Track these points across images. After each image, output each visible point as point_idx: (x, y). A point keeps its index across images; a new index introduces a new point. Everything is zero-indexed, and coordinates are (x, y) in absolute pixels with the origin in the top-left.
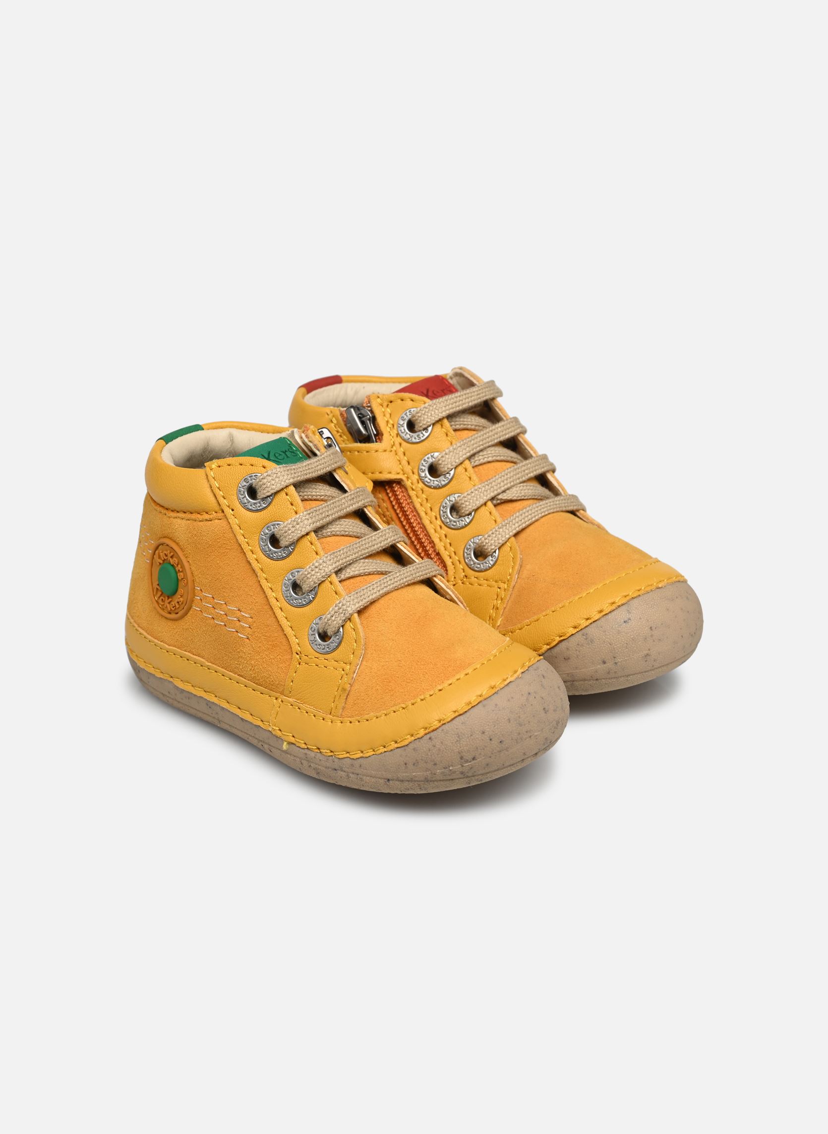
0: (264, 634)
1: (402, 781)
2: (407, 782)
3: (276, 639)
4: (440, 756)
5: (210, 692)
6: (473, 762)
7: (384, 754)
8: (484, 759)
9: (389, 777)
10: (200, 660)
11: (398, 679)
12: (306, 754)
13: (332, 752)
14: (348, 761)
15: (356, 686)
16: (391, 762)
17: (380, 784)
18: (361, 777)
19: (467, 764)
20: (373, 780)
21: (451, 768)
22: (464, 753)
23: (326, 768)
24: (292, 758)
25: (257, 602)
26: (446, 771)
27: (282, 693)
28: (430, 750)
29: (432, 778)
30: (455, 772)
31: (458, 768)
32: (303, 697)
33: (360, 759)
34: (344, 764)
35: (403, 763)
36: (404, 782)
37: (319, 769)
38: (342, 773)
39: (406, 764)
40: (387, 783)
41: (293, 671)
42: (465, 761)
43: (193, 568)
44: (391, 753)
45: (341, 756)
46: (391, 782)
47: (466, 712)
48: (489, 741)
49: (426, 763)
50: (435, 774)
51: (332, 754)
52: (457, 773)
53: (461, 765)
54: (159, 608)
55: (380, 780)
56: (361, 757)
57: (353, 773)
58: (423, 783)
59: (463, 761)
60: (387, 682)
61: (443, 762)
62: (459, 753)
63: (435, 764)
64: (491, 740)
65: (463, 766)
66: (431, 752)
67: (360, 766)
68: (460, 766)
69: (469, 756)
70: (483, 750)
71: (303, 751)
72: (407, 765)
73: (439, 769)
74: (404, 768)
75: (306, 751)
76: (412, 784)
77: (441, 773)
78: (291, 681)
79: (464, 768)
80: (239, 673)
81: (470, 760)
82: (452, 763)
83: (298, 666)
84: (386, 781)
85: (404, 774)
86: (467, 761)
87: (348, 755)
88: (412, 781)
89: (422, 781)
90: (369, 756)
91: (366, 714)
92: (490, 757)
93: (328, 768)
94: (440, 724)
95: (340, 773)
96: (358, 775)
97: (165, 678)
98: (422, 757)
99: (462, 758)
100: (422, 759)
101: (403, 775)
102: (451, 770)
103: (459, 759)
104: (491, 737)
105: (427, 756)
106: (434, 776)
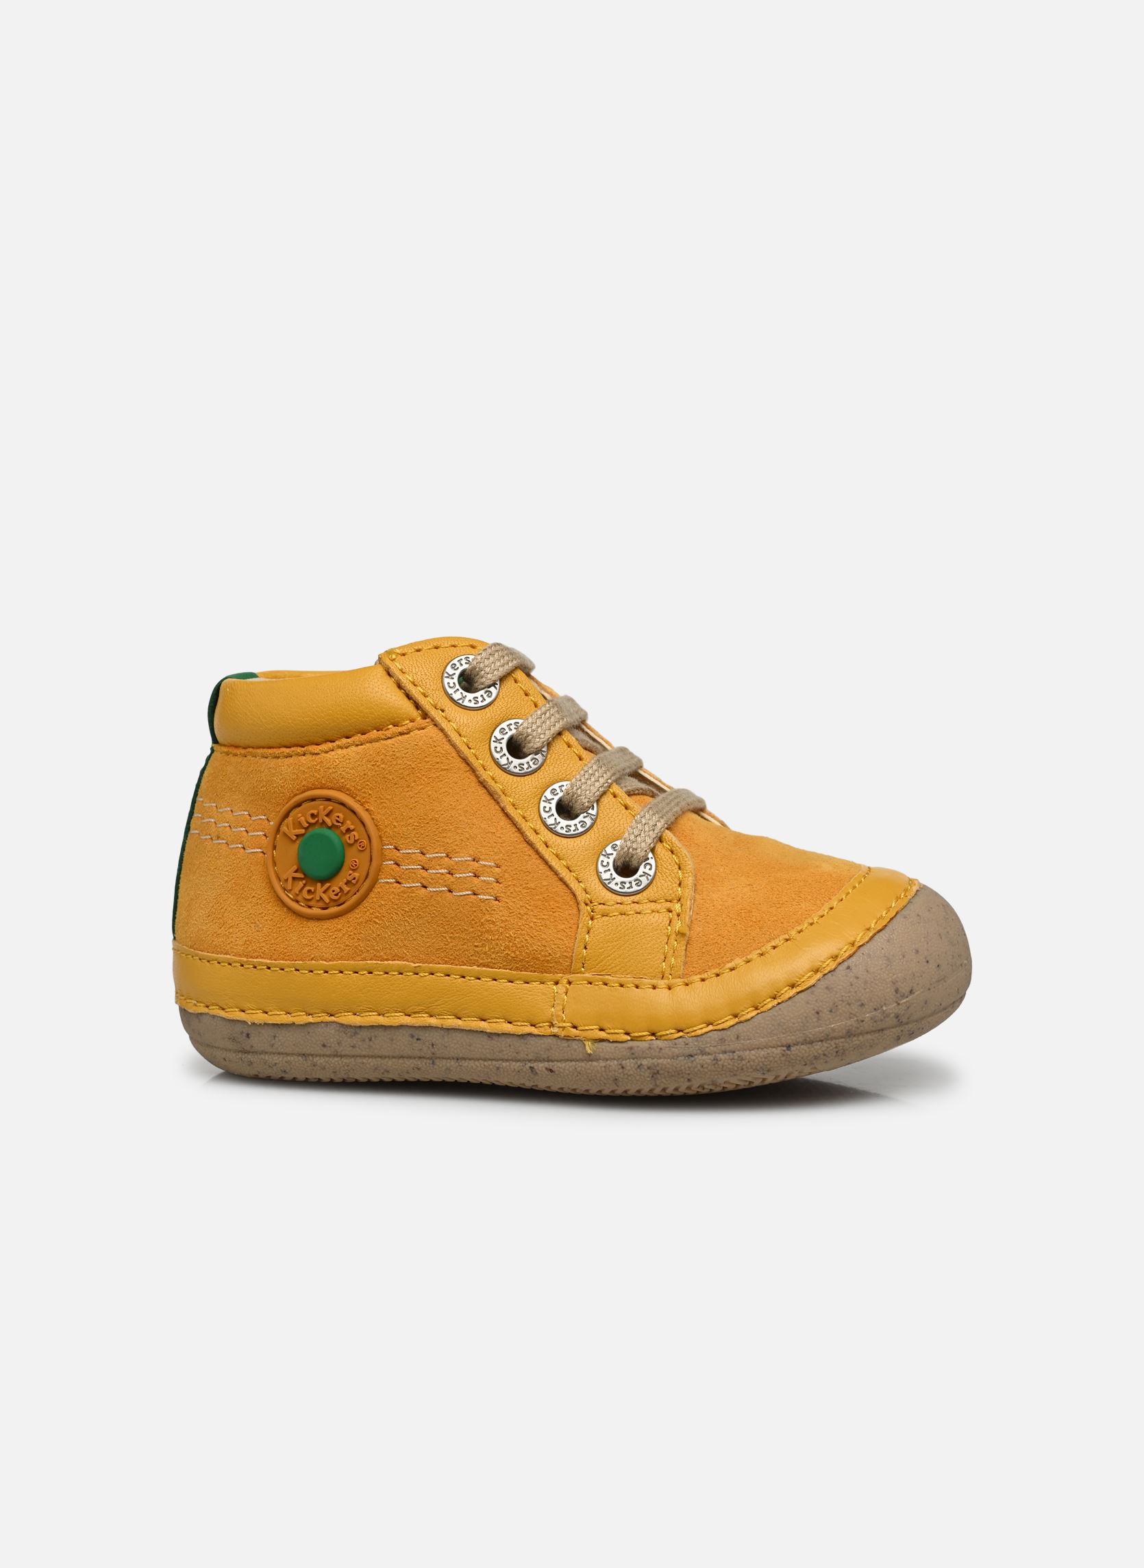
0: (524, 886)
1: (811, 1042)
2: (820, 1043)
3: (547, 889)
4: (868, 990)
5: (419, 1013)
6: (910, 997)
7: (777, 1008)
8: (922, 992)
9: (790, 1039)
10: (398, 965)
11: (760, 906)
12: (631, 1048)
13: (679, 1031)
14: (716, 1035)
15: (697, 929)
16: (792, 1016)
17: (774, 1058)
18: (741, 1053)
19: (905, 1001)
20: (762, 1053)
21: (884, 1008)
22: (900, 983)
23: (673, 1058)
24: (602, 1064)
25: (504, 842)
26: (878, 1014)
27: (568, 970)
28: (852, 985)
29: (858, 1028)
30: (890, 1014)
31: (891, 1008)
32: (609, 965)
33: (736, 1027)
34: (707, 1043)
35: (813, 1012)
36: (814, 1044)
37: (658, 1064)
38: (705, 1057)
39: (818, 1013)
40: (787, 1052)
41: (585, 930)
42: (901, 996)
43: (378, 817)
44: (789, 1003)
45: (699, 1032)
46: (792, 1049)
47: (886, 926)
48: (926, 964)
49: (849, 1004)
50: (863, 1021)
51: (681, 1034)
52: (892, 1016)
53: (897, 1002)
54: (300, 907)
55: (774, 1049)
56: (737, 1023)
57: (725, 1052)
58: (843, 1040)
59: (898, 995)
60: (745, 913)
61: (873, 1000)
62: (894, 983)
63: (862, 1005)
64: (928, 962)
65: (899, 1004)
66: (854, 987)
67: (738, 1037)
68: (895, 1004)
69: (904, 989)
70: (921, 978)
71: (624, 1045)
72: (820, 1013)
73: (868, 1013)
74: (815, 1020)
75: (631, 1044)
76: (826, 1045)
77: (871, 1018)
78: (583, 946)
79: (900, 1007)
80: (481, 962)
81: (906, 995)
82: (885, 1000)
83: (590, 922)
84: (785, 1048)
85: (817, 1029)
86: (903, 996)
87: (711, 1027)
88: (827, 1040)
89: (842, 1038)
90: (752, 1018)
91: (728, 962)
92: (929, 989)
93: (678, 1057)
94: (854, 949)
95: (700, 1059)
96: (734, 1052)
97: (319, 1020)
98: (842, 996)
99: (897, 991)
100: (842, 1001)
101: (814, 1031)
102: (884, 1012)
103: (894, 993)
104: (927, 959)
105: (849, 994)
106: (861, 1024)
